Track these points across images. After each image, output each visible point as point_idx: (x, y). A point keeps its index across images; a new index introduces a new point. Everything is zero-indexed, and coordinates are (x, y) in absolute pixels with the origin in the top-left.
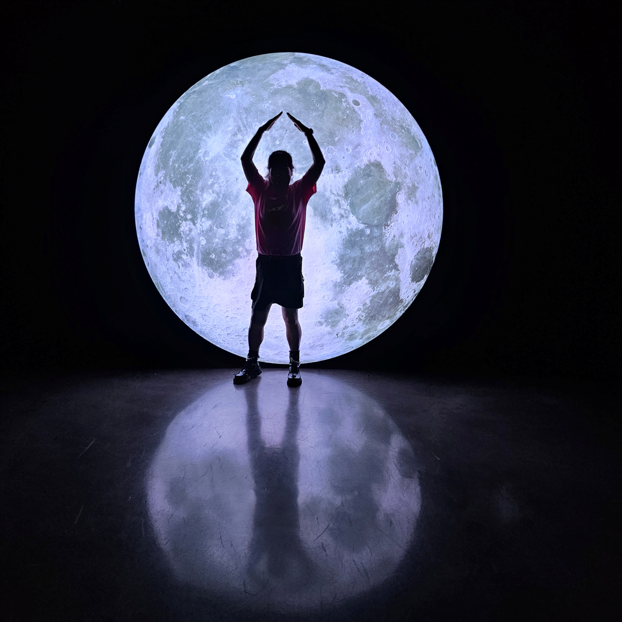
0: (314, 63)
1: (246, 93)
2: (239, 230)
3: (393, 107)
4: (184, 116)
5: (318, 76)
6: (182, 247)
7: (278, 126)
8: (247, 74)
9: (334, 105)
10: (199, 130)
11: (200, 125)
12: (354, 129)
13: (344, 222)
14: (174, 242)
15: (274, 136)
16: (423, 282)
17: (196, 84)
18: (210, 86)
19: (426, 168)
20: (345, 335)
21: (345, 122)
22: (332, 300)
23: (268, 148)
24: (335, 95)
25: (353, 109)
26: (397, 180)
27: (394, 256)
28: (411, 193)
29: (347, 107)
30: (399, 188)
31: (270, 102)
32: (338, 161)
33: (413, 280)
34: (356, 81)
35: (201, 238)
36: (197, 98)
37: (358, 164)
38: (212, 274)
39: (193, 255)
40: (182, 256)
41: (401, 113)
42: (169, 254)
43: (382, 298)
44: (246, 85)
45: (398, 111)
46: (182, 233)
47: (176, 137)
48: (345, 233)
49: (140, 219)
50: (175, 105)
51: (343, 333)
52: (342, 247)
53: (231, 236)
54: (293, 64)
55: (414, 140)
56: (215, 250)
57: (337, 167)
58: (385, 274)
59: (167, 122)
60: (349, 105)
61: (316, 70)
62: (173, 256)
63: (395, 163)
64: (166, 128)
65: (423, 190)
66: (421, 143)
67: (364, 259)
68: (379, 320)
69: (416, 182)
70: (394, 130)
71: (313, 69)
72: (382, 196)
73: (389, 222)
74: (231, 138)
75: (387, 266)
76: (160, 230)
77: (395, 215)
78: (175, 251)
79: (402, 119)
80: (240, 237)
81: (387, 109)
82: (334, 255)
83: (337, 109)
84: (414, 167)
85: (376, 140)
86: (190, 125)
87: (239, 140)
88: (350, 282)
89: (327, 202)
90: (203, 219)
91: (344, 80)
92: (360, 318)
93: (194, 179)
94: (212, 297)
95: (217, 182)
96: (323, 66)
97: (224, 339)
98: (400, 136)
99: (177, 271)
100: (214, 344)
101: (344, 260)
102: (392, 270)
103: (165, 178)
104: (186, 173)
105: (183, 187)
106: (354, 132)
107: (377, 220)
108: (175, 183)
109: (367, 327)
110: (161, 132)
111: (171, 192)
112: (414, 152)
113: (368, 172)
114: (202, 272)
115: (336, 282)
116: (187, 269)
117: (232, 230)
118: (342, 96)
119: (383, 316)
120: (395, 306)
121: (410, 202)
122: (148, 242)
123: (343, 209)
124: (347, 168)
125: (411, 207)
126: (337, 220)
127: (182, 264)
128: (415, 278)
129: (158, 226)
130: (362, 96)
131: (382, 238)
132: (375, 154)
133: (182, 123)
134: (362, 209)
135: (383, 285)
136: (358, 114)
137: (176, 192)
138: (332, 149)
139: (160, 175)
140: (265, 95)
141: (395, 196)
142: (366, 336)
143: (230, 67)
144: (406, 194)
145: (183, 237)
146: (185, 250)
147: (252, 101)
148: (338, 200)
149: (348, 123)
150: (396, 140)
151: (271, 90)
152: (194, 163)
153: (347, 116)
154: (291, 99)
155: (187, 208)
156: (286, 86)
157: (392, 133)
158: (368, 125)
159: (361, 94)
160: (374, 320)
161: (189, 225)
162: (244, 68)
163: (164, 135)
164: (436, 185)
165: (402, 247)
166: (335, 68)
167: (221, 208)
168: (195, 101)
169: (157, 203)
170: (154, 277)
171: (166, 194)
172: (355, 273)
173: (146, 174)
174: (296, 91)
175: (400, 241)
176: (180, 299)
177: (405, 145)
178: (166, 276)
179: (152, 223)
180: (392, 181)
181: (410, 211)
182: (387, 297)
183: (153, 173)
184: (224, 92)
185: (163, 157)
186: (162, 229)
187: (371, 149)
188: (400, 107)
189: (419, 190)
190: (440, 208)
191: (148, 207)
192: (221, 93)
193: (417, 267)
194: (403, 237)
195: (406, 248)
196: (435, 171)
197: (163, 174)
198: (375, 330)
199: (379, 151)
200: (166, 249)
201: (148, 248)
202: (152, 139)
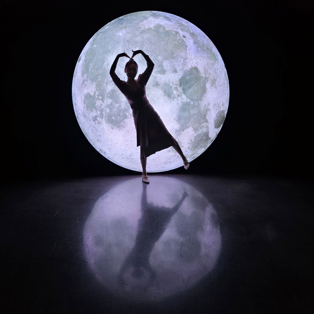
1: (128, 33)
2: (126, 104)
3: (203, 39)
4: (96, 45)
5: (164, 23)
6: (97, 114)
7: (144, 49)
8: (128, 22)
9: (173, 38)
10: (104, 52)
11: (105, 50)
12: (183, 50)
13: (179, 99)
14: (93, 111)
16: (220, 128)
17: (102, 28)
18: (109, 29)
19: (220, 70)
21: (179, 47)
24: (173, 33)
25: (182, 40)
26: (206, 76)
27: (205, 115)
28: (213, 83)
29: (179, 39)
30: (207, 81)
31: (140, 37)
32: (176, 67)
33: (215, 127)
34: (184, 25)
35: (107, 109)
36: (103, 36)
37: (186, 68)
38: (113, 127)
39: (103, 118)
40: (97, 118)
41: (207, 42)
42: (91, 117)
43: (200, 137)
44: (128, 28)
45: (205, 41)
46: (97, 106)
47: (92, 57)
48: (180, 104)
49: (75, 100)
50: (91, 40)
52: (179, 111)
53: (122, 107)
54: (151, 17)
55: (214, 55)
56: (114, 115)
57: (175, 70)
58: (201, 124)
59: (87, 48)
60: (181, 38)
62: (92, 118)
63: (204, 67)
64: (87, 51)
65: (219, 81)
66: (217, 57)
67: (191, 117)
68: (199, 148)
69: (215, 77)
70: (204, 50)
71: (162, 19)
72: (198, 85)
73: (202, 98)
75: (202, 120)
76: (85, 105)
77: (205, 94)
79: (207, 44)
80: (127, 108)
81: (200, 39)
82: (175, 116)
83: (174, 40)
84: (214, 69)
85: (195, 56)
86: (99, 50)
88: (183, 130)
89: (171, 88)
90: (108, 99)
91: (178, 25)
92: (189, 148)
93: (102, 78)
94: (113, 139)
96: (167, 17)
97: (120, 161)
98: (207, 54)
99: (95, 126)
100: (116, 164)
101: (180, 118)
102: (205, 123)
103: (87, 78)
104: (98, 75)
105: (97, 83)
106: (184, 52)
107: (196, 97)
108: (93, 81)
109: (193, 152)
110: (85, 54)
111: (90, 85)
112: (214, 62)
113: (191, 72)
114: (108, 126)
115: (177, 129)
116: (100, 125)
117: (123, 104)
118: (177, 33)
119: (200, 146)
120: (206, 141)
121: (212, 87)
122: (80, 112)
123: (179, 92)
124: (180, 71)
125: (213, 90)
126: (176, 98)
127: (97, 123)
128: (217, 126)
129: (84, 103)
130: (187, 33)
131: (199, 106)
132: (194, 63)
133: (95, 49)
134: (189, 91)
135: (200, 130)
136: (185, 43)
137: (93, 85)
138: (173, 61)
139: (84, 76)
140: (137, 33)
141: (205, 85)
142: (192, 157)
143: (119, 19)
144: (211, 83)
145: (97, 108)
146: (99, 115)
147: (131, 36)
148: (176, 87)
149: (180, 47)
150: (205, 56)
151: (141, 30)
152: (102, 70)
153: (180, 44)
154: (151, 35)
155: (99, 93)
156: (148, 28)
157: (203, 52)
158: (191, 48)
159: (187, 32)
160: (196, 148)
161: (100, 102)
162: (126, 19)
163: (86, 55)
164: (225, 78)
165: (209, 110)
166: (173, 19)
167: (116, 93)
168: (102, 37)
169: (83, 91)
170: (83, 130)
171: (88, 86)
172: (186, 125)
173: (78, 76)
174: (153, 31)
175: (208, 108)
176: (97, 141)
177: (209, 58)
178: (89, 129)
179: (81, 102)
180: (203, 76)
181: (213, 92)
182: (203, 136)
183: (81, 75)
184: (116, 32)
185: (86, 67)
186: (87, 104)
187: (193, 61)
188: (207, 38)
189: (217, 81)
190: (228, 90)
191: (79, 93)
192: (114, 32)
193: (217, 120)
194: (210, 105)
195: (211, 111)
196: (225, 71)
197: (86, 76)
198: (197, 154)
199: (196, 61)
200: (89, 115)
201: (79, 115)
202: (80, 58)
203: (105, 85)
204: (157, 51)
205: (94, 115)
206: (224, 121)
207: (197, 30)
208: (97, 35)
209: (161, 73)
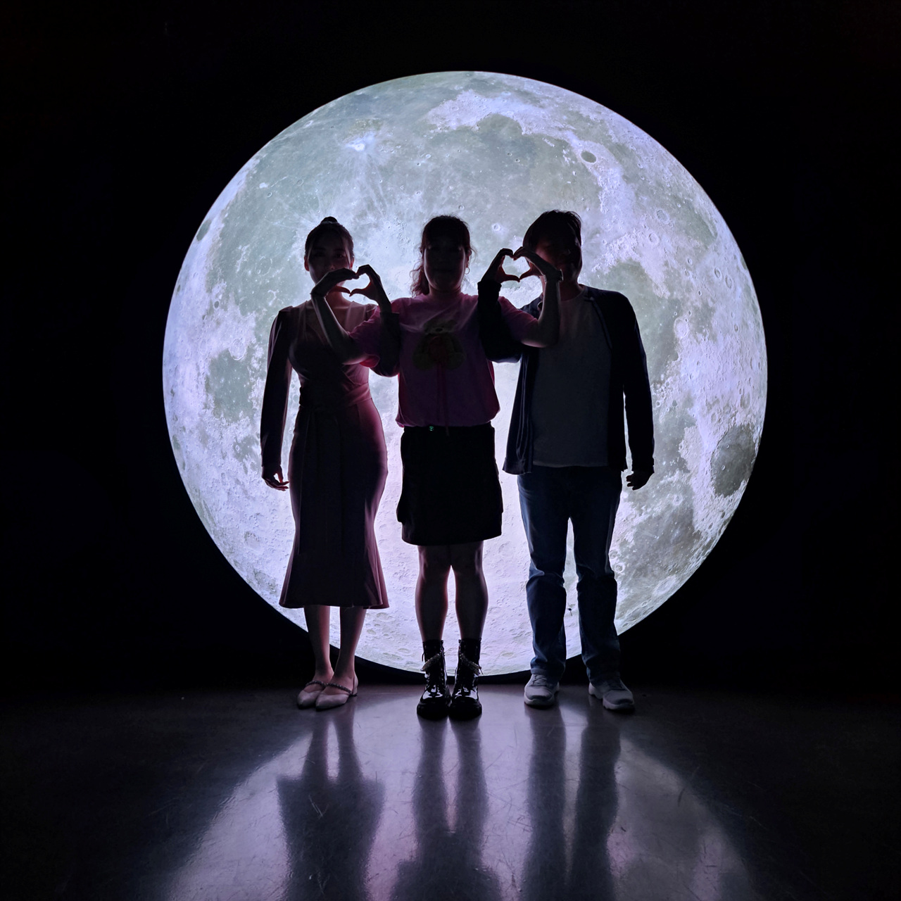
1: (385, 142)
3: (659, 164)
4: (266, 182)
5: (516, 111)
7: (443, 199)
8: (387, 108)
10: (295, 208)
11: (297, 199)
12: (586, 203)
14: (239, 419)
16: (738, 495)
17: (291, 126)
18: (317, 129)
19: (726, 273)
21: (569, 191)
24: (549, 143)
25: (582, 167)
26: (672, 295)
27: (676, 442)
28: (702, 320)
29: (571, 164)
30: (678, 312)
31: (429, 156)
33: (718, 492)
34: (588, 120)
36: (293, 151)
37: (597, 266)
40: (253, 448)
41: (674, 175)
42: (227, 443)
43: (657, 529)
44: (384, 128)
45: (666, 170)
46: (254, 401)
47: (249, 221)
49: (171, 375)
50: (251, 164)
54: (471, 90)
55: (700, 224)
58: (662, 479)
59: (235, 194)
60: (576, 160)
61: (513, 101)
62: (234, 448)
63: (666, 264)
64: (231, 204)
65: (725, 314)
66: (714, 227)
68: (654, 576)
69: (709, 300)
70: (663, 205)
71: (507, 99)
73: (662, 376)
74: (356, 222)
75: (664, 463)
76: (211, 397)
77: (674, 363)
78: (238, 439)
79: (674, 184)
81: (647, 166)
83: (553, 168)
84: (704, 271)
85: (629, 223)
87: (370, 225)
91: (565, 117)
93: (282, 298)
96: (526, 94)
98: (673, 216)
99: (240, 480)
102: (674, 472)
103: (226, 296)
104: (268, 286)
105: (261, 314)
106: (588, 209)
108: (245, 307)
109: (631, 591)
110: (223, 211)
111: (235, 323)
112: (702, 244)
113: (616, 280)
118: (561, 145)
119: (661, 568)
120: (685, 546)
121: (700, 336)
122: (186, 422)
125: (703, 346)
128: (723, 488)
129: (208, 388)
130: (598, 145)
132: (628, 248)
133: (262, 195)
135: (658, 502)
136: (593, 177)
137: (246, 322)
139: (216, 290)
140: (419, 143)
141: (673, 324)
142: (630, 612)
143: (356, 96)
144: (693, 321)
145: (255, 409)
147: (394, 154)
149: (575, 192)
150: (667, 223)
151: (431, 135)
152: (282, 269)
153: (573, 181)
154: (467, 151)
156: (458, 128)
157: (657, 209)
158: (613, 195)
159: (597, 141)
160: (645, 576)
162: (381, 97)
163: (228, 217)
164: (748, 305)
165: (692, 423)
166: (548, 98)
168: (289, 156)
169: (207, 345)
170: (194, 492)
171: (227, 326)
173: (190, 289)
174: (477, 137)
175: (686, 413)
176: (245, 537)
177: (684, 231)
178: (218, 488)
179: (195, 383)
180: (663, 297)
181: (702, 355)
182: (669, 527)
183: (204, 286)
184: (343, 139)
185: (223, 256)
186: (216, 393)
187: (621, 240)
188: (672, 162)
189: (717, 314)
190: (759, 347)
191: (189, 352)
192: (337, 141)
193: (724, 464)
194: (692, 405)
195: (699, 426)
196: (746, 278)
197: (223, 288)
198: (649, 598)
199: (636, 242)
200: (221, 434)
201: (184, 434)
202: (204, 225)
204: (489, 206)
205: (241, 436)
206: (752, 466)
207: (636, 136)
208: (271, 150)
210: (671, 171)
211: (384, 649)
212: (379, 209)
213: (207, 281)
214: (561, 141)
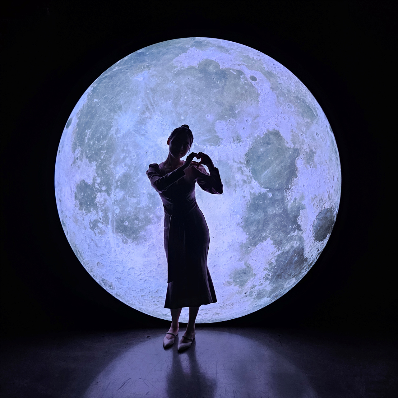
0: (213, 45)
1: (153, 76)
2: (149, 199)
3: (289, 81)
4: (97, 99)
5: (217, 57)
6: (98, 216)
7: (182, 103)
8: (153, 59)
9: (233, 82)
10: (111, 110)
11: (112, 106)
12: (252, 102)
13: (247, 188)
14: (91, 211)
15: (179, 112)
16: (326, 241)
17: (107, 70)
18: (120, 71)
19: (322, 135)
20: (253, 294)
21: (244, 97)
22: (239, 261)
23: (173, 123)
24: (233, 72)
25: (250, 84)
26: (295, 146)
27: (296, 217)
28: (310, 158)
29: (245, 83)
30: (297, 154)
31: (174, 82)
32: (239, 132)
33: (316, 239)
34: (253, 59)
35: (115, 207)
36: (109, 83)
37: (258, 133)
38: (126, 240)
39: (108, 224)
40: (99, 224)
41: (296, 86)
42: (86, 223)
43: (287, 257)
44: (152, 69)
45: (293, 84)
46: (97, 203)
47: (90, 118)
48: (248, 198)
49: (59, 192)
51: (251, 292)
52: (246, 211)
53: (143, 205)
54: (194, 47)
55: (309, 110)
56: (128, 218)
57: (238, 137)
58: (289, 234)
59: (83, 105)
60: (247, 80)
61: (215, 52)
62: (90, 224)
63: (292, 131)
64: (81, 110)
65: (321, 155)
66: (316, 112)
67: (268, 221)
68: (285, 278)
69: (313, 148)
70: (290, 101)
71: (212, 51)
72: (282, 162)
73: (290, 186)
74: (140, 116)
75: (290, 227)
76: (78, 202)
77: (295, 179)
78: (91, 220)
79: (296, 91)
80: (151, 205)
81: (282, 82)
82: (238, 218)
83: (236, 85)
84: (310, 134)
85: (274, 111)
86: (103, 107)
87: (147, 118)
88: (255, 243)
90: (117, 190)
91: (241, 59)
92: (267, 278)
93: (107, 154)
94: (126, 261)
95: (128, 156)
96: (222, 47)
97: (138, 301)
98: (295, 107)
99: (93, 239)
100: (130, 306)
101: (249, 222)
102: (295, 231)
103: (82, 155)
104: (100, 149)
105: (98, 162)
106: (253, 105)
107: (278, 185)
108: (91, 159)
109: (274, 286)
110: (77, 114)
111: (87, 167)
112: (310, 120)
113: (267, 140)
114: (117, 238)
115: (242, 243)
116: (103, 236)
117: (144, 198)
118: (240, 73)
119: (288, 275)
120: (300, 265)
121: (308, 166)
122: (67, 213)
123: (245, 175)
124: (247, 138)
125: (310, 171)
126: (240, 186)
127: (98, 232)
128: (318, 238)
129: (76, 197)
130: (258, 72)
131: (283, 201)
132: (273, 124)
133: (95, 105)
134: (263, 174)
135: (287, 245)
136: (256, 89)
137: (91, 166)
138: (233, 121)
139: (77, 152)
140: (169, 75)
141: (295, 161)
142: (273, 295)
143: (138, 53)
144: (305, 159)
145: (98, 207)
146: (100, 219)
147: (158, 82)
148: (240, 167)
149: (247, 97)
150: (292, 110)
151: (175, 71)
152: (107, 140)
153: (246, 91)
154: (193, 79)
155: (101, 180)
156: (188, 67)
157: (288, 104)
158: (265, 98)
159: (257, 70)
160: (281, 278)
161: (104, 195)
162: (150, 53)
163: (80, 116)
164: (333, 150)
165: (304, 208)
166: (233, 49)
167: (132, 179)
168: (107, 85)
169: (74, 178)
170: (73, 245)
171: (83, 169)
172: (260, 235)
173: (65, 152)
174: (197, 71)
175: (301, 203)
176: (97, 264)
177: (301, 114)
178: (84, 243)
179: (70, 196)
180: (290, 147)
181: (309, 175)
182: (292, 256)
183: (71, 150)
184: (133, 75)
185: (79, 135)
186: (80, 201)
187: (270, 120)
188: (295, 79)
189: (317, 155)
190: (338, 170)
191: (66, 181)
192: (129, 76)
193: (319, 227)
194: (304, 199)
195: (307, 209)
196: (332, 136)
197: (80, 151)
198: (282, 288)
199: (277, 121)
200: (83, 218)
201: (67, 219)
202: (69, 121)
203: (112, 166)
204: (204, 106)
205: (93, 219)
206: (333, 228)
207: (277, 67)
208: (98, 82)
209: (212, 143)
210: (295, 84)
211: (162, 312)
212: (151, 109)
213: (72, 148)
214: (239, 71)
